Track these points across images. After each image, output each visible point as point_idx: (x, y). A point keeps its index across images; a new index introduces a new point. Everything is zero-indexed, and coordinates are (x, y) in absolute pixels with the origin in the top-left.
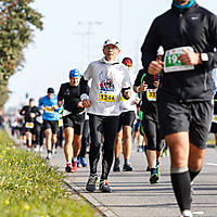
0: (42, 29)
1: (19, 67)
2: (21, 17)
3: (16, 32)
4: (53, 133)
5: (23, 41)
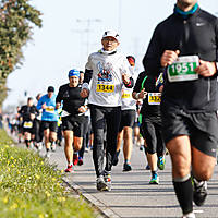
0: (40, 26)
1: (18, 65)
2: (20, 14)
3: (15, 29)
5: (22, 38)
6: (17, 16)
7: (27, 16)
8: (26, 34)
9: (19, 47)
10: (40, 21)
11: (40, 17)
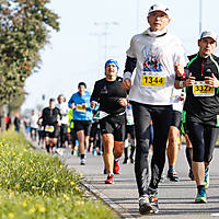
0: (58, 29)
1: (36, 68)
2: (37, 18)
3: (32, 33)
4: (86, 135)
5: (39, 42)
6: (34, 20)
7: (44, 20)
8: (43, 38)
9: (37, 50)
10: (57, 24)
11: (58, 20)
